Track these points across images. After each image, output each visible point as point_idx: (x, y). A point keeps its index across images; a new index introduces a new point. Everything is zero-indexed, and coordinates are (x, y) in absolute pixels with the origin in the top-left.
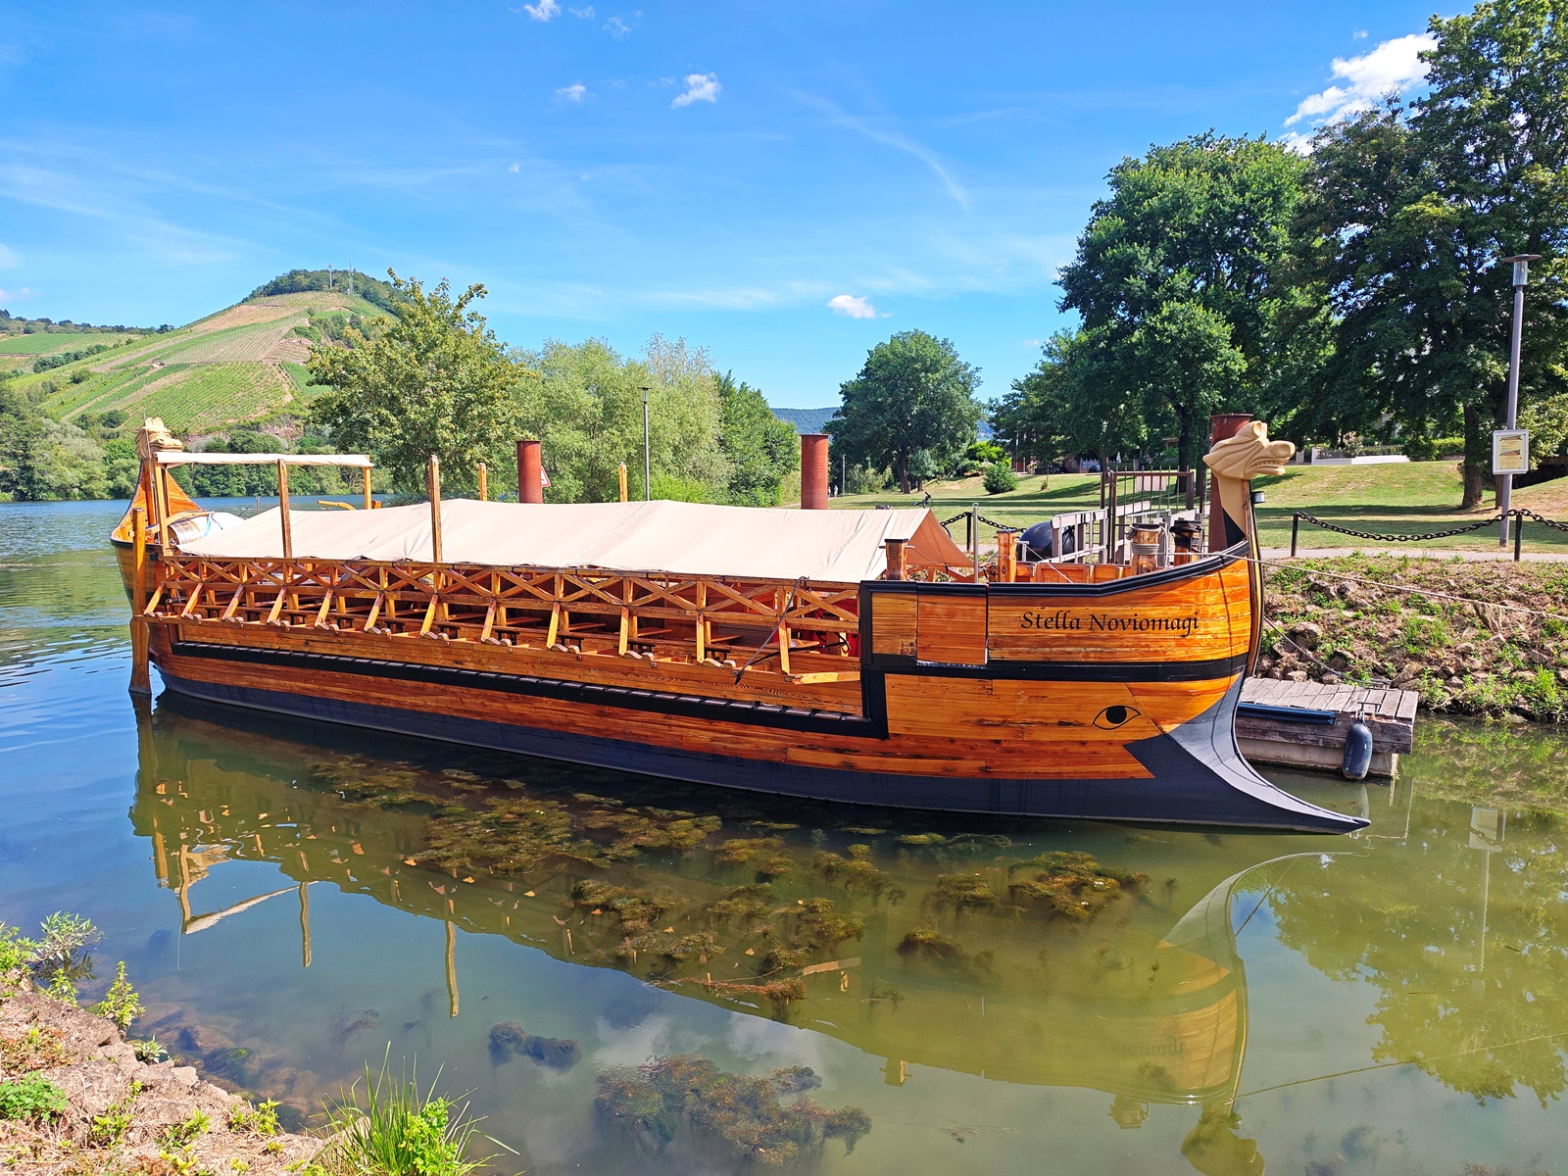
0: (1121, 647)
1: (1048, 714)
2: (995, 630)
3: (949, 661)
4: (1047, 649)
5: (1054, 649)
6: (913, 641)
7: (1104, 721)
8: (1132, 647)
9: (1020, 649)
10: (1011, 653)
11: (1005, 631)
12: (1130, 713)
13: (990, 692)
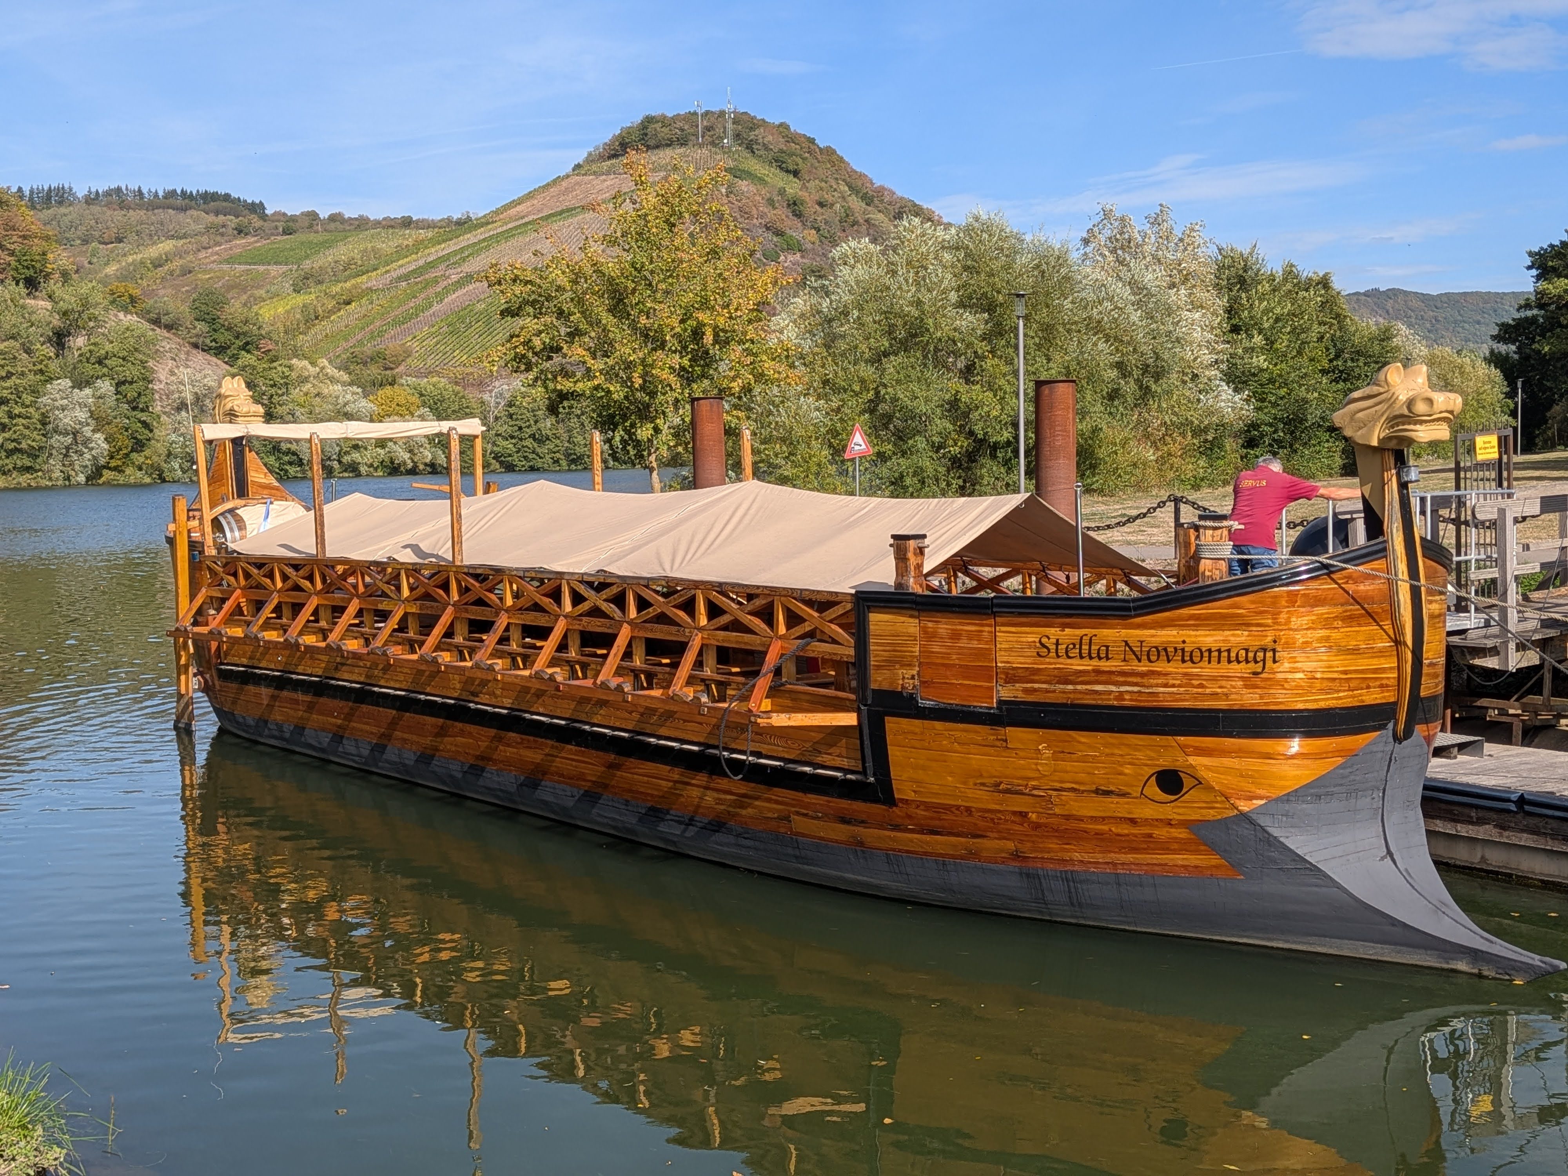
0: (1166, 685)
1: (1082, 776)
2: (1005, 659)
3: (954, 701)
4: (1070, 687)
5: (1079, 687)
6: (915, 672)
7: (1154, 790)
8: (1180, 686)
9: (1036, 686)
10: (1026, 691)
11: (1019, 662)
12: (1187, 782)
13: (1004, 744)
